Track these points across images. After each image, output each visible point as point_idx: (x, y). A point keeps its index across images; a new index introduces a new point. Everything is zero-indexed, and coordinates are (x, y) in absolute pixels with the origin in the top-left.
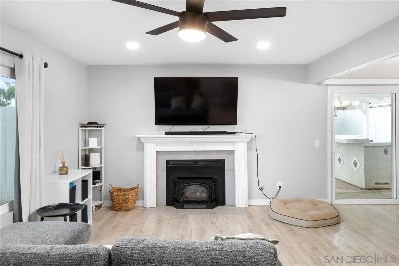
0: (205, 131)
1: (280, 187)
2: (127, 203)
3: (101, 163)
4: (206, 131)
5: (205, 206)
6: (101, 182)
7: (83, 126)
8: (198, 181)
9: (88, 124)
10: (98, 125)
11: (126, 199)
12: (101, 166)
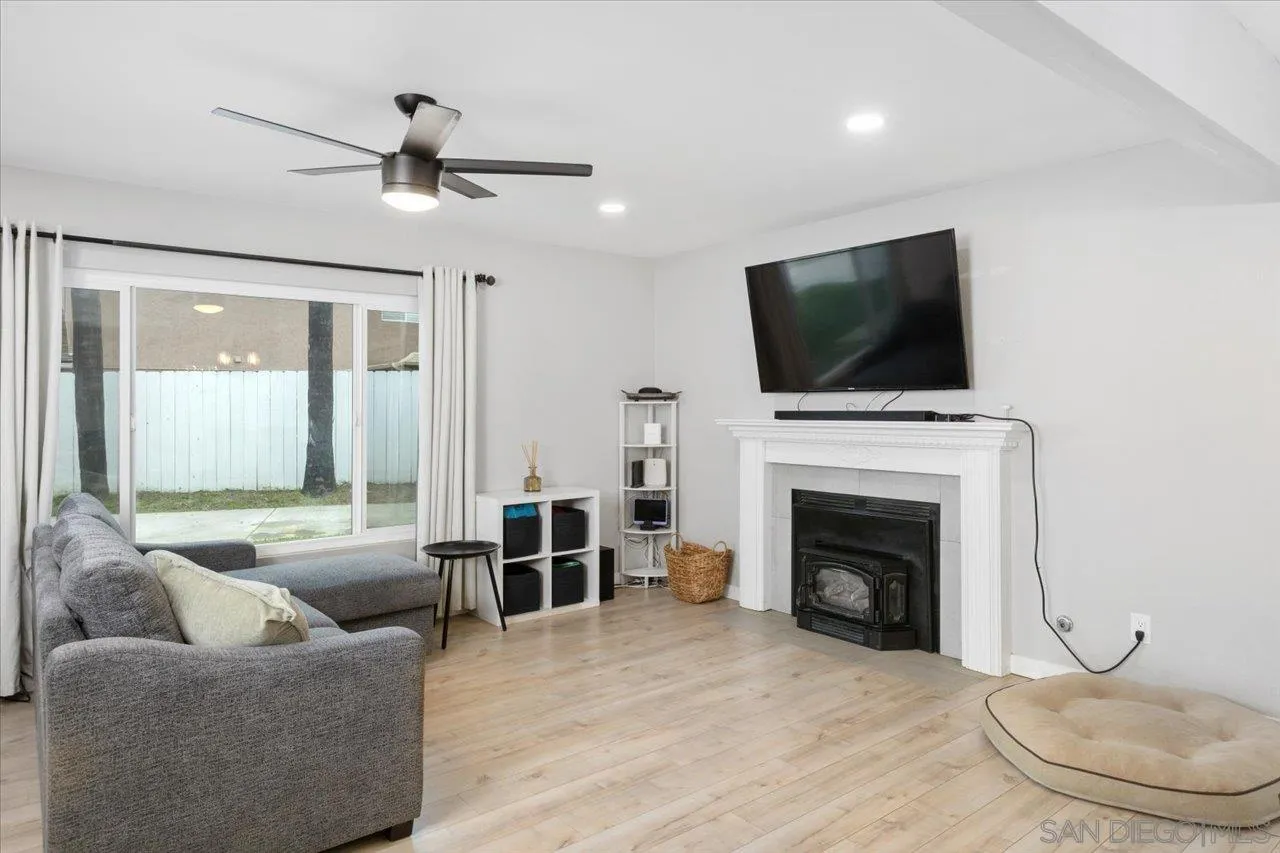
0: (887, 409)
1: (1140, 636)
2: (688, 582)
3: (668, 484)
4: (889, 409)
5: (861, 638)
6: (668, 527)
7: (631, 397)
8: (852, 559)
9: (641, 391)
10: (659, 395)
11: (686, 573)
12: (667, 489)
